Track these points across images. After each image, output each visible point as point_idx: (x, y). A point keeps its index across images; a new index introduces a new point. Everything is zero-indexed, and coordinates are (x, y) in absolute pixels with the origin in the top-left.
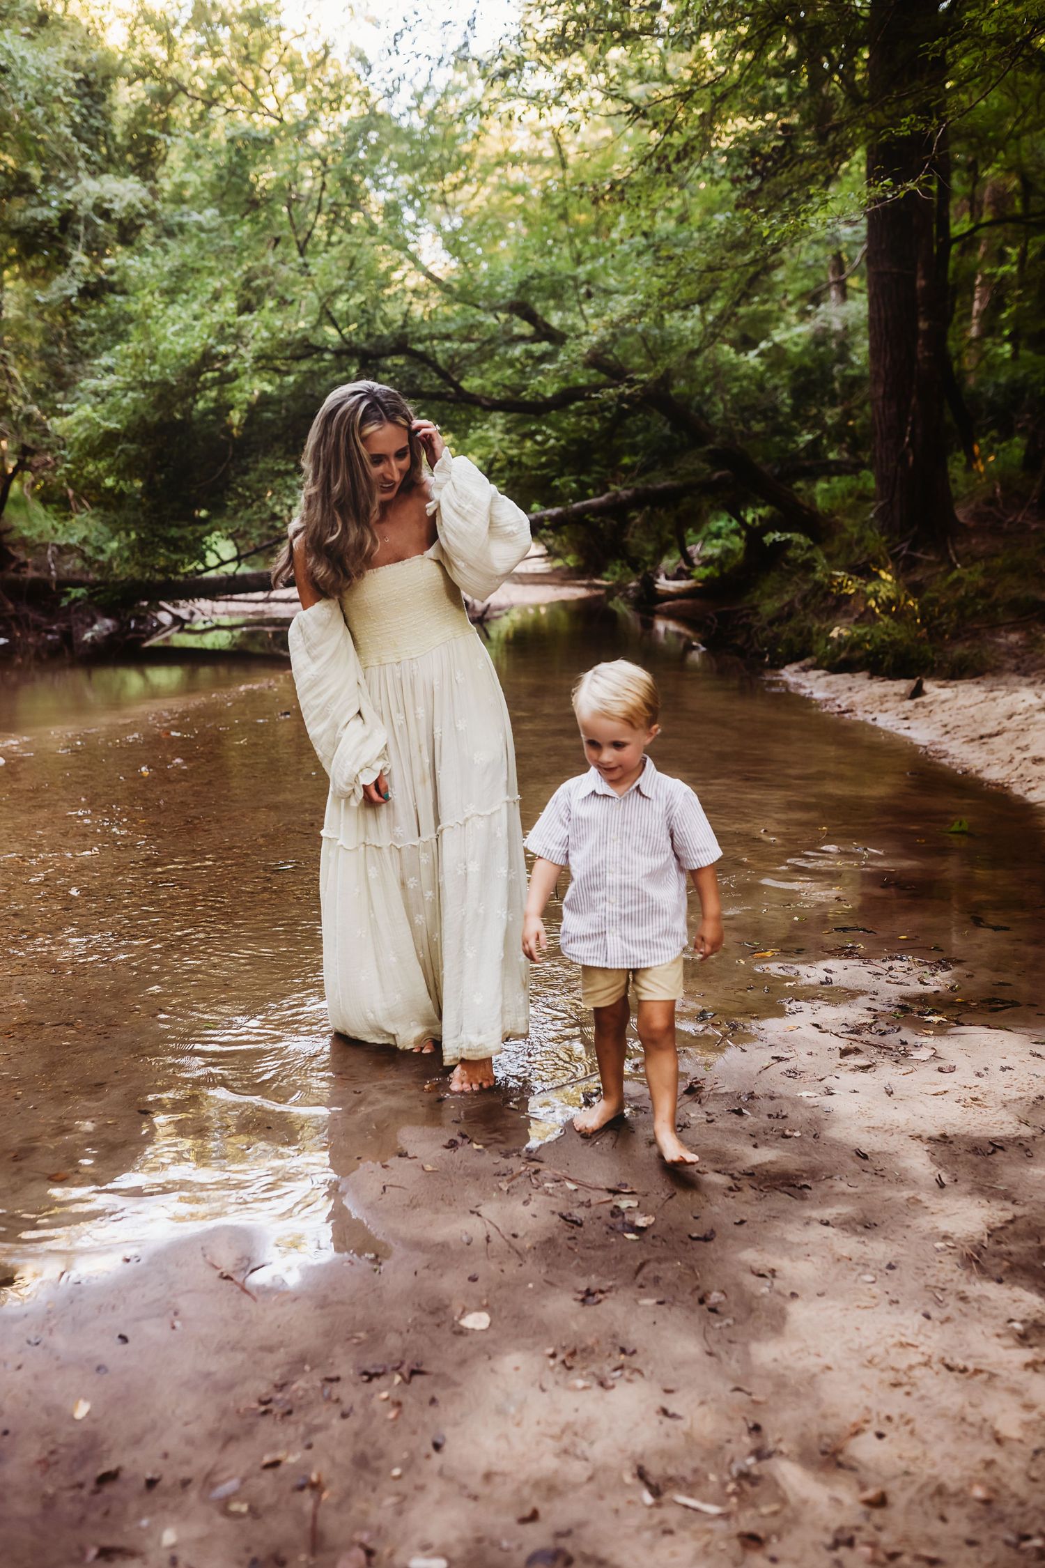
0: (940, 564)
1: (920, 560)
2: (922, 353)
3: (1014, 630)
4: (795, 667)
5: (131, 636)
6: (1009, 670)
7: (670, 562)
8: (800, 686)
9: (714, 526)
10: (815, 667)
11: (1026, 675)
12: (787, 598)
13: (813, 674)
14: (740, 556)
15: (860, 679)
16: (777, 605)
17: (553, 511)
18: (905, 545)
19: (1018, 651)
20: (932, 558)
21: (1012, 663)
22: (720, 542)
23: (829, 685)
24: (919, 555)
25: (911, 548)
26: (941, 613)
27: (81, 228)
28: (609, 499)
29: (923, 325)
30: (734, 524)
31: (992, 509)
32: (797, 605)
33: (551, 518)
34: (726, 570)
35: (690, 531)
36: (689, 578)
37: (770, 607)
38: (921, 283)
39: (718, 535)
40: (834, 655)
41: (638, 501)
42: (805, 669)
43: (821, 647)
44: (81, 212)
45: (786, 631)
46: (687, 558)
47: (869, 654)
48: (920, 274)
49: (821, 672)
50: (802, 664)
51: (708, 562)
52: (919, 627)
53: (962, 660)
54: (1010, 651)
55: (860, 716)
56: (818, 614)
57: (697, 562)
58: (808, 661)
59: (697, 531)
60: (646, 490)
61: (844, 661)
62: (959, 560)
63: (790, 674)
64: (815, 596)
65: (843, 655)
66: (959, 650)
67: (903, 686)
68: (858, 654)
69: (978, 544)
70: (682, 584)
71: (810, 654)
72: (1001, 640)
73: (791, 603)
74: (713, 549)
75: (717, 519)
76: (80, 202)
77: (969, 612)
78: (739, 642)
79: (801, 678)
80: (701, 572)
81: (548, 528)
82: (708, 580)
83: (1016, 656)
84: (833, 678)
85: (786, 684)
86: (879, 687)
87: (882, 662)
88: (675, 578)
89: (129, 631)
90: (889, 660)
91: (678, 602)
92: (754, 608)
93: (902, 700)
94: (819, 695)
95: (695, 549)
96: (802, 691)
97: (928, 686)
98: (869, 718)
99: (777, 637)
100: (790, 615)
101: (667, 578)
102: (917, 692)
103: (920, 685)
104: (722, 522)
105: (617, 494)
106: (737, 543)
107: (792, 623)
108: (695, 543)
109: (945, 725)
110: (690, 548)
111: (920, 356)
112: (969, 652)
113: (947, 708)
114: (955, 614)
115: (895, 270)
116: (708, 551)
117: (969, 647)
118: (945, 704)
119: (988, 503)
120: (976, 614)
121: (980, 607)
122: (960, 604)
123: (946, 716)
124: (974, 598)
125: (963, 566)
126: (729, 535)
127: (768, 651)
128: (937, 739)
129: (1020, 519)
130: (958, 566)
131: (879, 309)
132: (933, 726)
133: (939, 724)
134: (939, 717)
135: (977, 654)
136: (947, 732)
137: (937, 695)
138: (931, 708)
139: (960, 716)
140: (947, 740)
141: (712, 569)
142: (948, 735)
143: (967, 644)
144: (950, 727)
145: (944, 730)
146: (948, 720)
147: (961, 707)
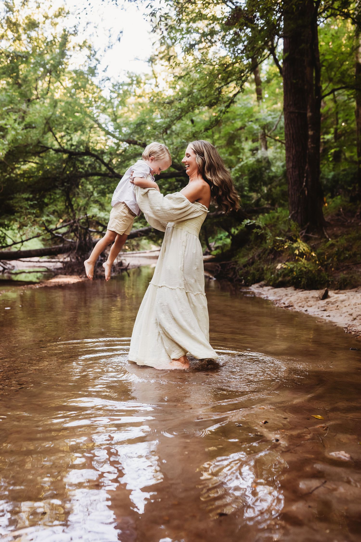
0: (321, 239)
1: (311, 237)
2: (310, 145)
4: (257, 285)
8: (260, 294)
9: (219, 236)
10: (266, 285)
12: (251, 256)
13: (266, 288)
14: (230, 246)
15: (290, 290)
16: (247, 259)
18: (304, 231)
20: (316, 236)
22: (221, 242)
23: (275, 293)
24: (310, 235)
25: (306, 232)
26: (328, 258)
29: (310, 133)
30: (227, 234)
31: (340, 217)
32: (256, 258)
34: (224, 251)
35: (210, 238)
36: (210, 254)
37: (243, 261)
38: (309, 114)
39: (221, 239)
40: (275, 280)
42: (261, 286)
43: (268, 276)
45: (252, 269)
46: (209, 247)
47: (294, 278)
48: (309, 110)
49: (269, 287)
50: (260, 284)
51: (217, 248)
52: (318, 265)
53: (345, 280)
55: (297, 308)
56: (267, 261)
57: (213, 249)
58: (263, 283)
59: (213, 238)
61: (280, 282)
62: (330, 237)
63: (254, 289)
64: (264, 253)
65: (280, 279)
66: (342, 275)
67: (316, 293)
68: (288, 279)
69: (337, 230)
70: (208, 257)
71: (263, 279)
73: (253, 258)
74: (219, 244)
75: (220, 233)
77: (342, 258)
78: (230, 276)
79: (260, 290)
80: (214, 252)
82: (216, 255)
84: (276, 290)
85: (253, 293)
86: (302, 294)
87: (300, 282)
90: (304, 281)
92: (236, 262)
93: (317, 300)
94: (271, 298)
95: (212, 244)
96: (262, 296)
97: (330, 293)
98: (303, 310)
99: (247, 273)
100: (253, 263)
102: (325, 296)
103: (327, 292)
104: (223, 234)
106: (229, 241)
107: (254, 266)
108: (212, 242)
109: (351, 315)
110: (210, 244)
111: (309, 147)
112: (347, 276)
113: (347, 304)
114: (335, 259)
115: (297, 111)
116: (217, 245)
117: (346, 274)
118: (344, 302)
119: (338, 215)
120: (346, 258)
121: (347, 255)
122: (337, 254)
123: (348, 309)
124: (343, 251)
125: (332, 239)
126: (225, 239)
127: (244, 279)
128: (351, 323)
129: (353, 221)
130: (330, 239)
131: (289, 130)
132: (344, 315)
133: (347, 314)
134: (344, 310)
135: (352, 277)
136: (355, 319)
137: (336, 298)
138: (337, 305)
139: (357, 310)
140: (358, 324)
141: (219, 251)
142: (356, 321)
143: (345, 272)
144: (354, 316)
145: (351, 318)
146: (351, 312)
147: (355, 304)
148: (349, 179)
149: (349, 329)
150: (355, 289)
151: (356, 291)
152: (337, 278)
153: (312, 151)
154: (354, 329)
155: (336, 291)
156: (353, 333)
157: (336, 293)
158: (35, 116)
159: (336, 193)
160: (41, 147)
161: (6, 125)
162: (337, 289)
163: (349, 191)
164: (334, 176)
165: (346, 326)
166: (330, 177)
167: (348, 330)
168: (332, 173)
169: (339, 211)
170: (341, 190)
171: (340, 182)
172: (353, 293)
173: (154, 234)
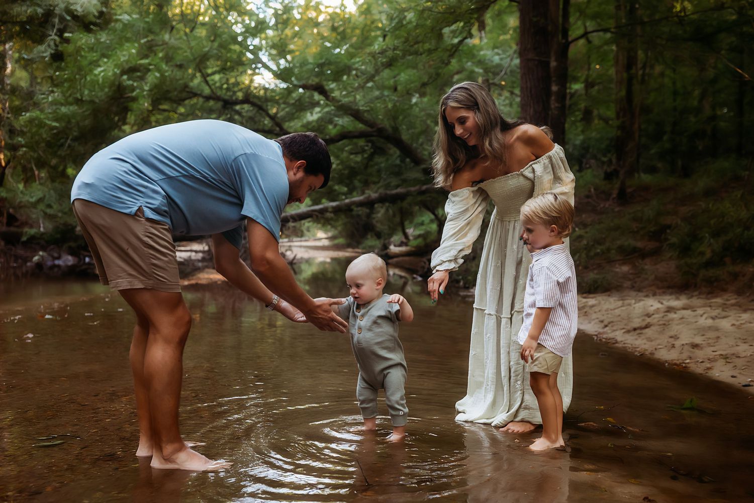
2: (553, 104)
3: (624, 264)
5: (84, 267)
6: (628, 288)
7: (397, 238)
9: (419, 219)
11: (639, 290)
14: (436, 233)
17: (334, 204)
19: (631, 277)
21: (627, 284)
22: (424, 227)
27: (57, 20)
28: (366, 198)
29: (554, 88)
30: (432, 217)
31: (590, 200)
33: (333, 207)
34: (428, 241)
35: (407, 222)
36: (406, 245)
38: (553, 64)
39: (422, 224)
41: (382, 200)
44: (57, 11)
45: (473, 267)
46: (406, 235)
48: (553, 59)
51: (417, 237)
53: (595, 281)
54: (625, 277)
57: (411, 238)
59: (411, 222)
60: (386, 194)
66: (592, 276)
69: (586, 218)
70: (403, 249)
72: (617, 270)
74: (420, 231)
75: (422, 215)
76: (57, 5)
77: (592, 253)
80: (414, 243)
81: (331, 212)
82: (417, 247)
83: (630, 280)
88: (400, 246)
89: (84, 263)
91: (401, 259)
95: (410, 231)
101: (395, 246)
104: (426, 217)
105: (370, 196)
106: (433, 227)
108: (410, 228)
109: (602, 322)
110: (407, 231)
111: (553, 106)
112: (597, 276)
113: (597, 310)
114: (584, 255)
115: (537, 58)
116: (418, 232)
117: (597, 274)
118: (593, 308)
119: (588, 197)
120: (597, 254)
121: (599, 251)
122: (586, 249)
123: (599, 315)
124: (593, 245)
125: (580, 229)
126: (429, 224)
127: (462, 279)
128: (601, 330)
129: (607, 206)
130: (577, 229)
131: (526, 82)
132: (593, 323)
133: (597, 320)
134: (594, 316)
135: (604, 278)
136: (606, 326)
137: (584, 303)
138: (585, 310)
139: (610, 316)
140: (609, 331)
141: (420, 240)
142: (607, 328)
143: (595, 272)
144: (606, 323)
145: (603, 325)
146: (602, 318)
147: (607, 310)
148: (603, 146)
149: (599, 336)
150: (608, 293)
151: (609, 296)
152: (586, 280)
153: (557, 113)
154: (605, 336)
155: (585, 295)
156: (604, 340)
157: (585, 298)
158: (186, 52)
159: (586, 164)
160: (188, 92)
161: (150, 64)
162: (585, 293)
163: (603, 163)
164: (584, 142)
165: (596, 333)
166: (578, 142)
167: (597, 337)
168: (581, 137)
169: (590, 191)
170: (593, 161)
171: (591, 150)
172: (605, 298)
173: (332, 215)
